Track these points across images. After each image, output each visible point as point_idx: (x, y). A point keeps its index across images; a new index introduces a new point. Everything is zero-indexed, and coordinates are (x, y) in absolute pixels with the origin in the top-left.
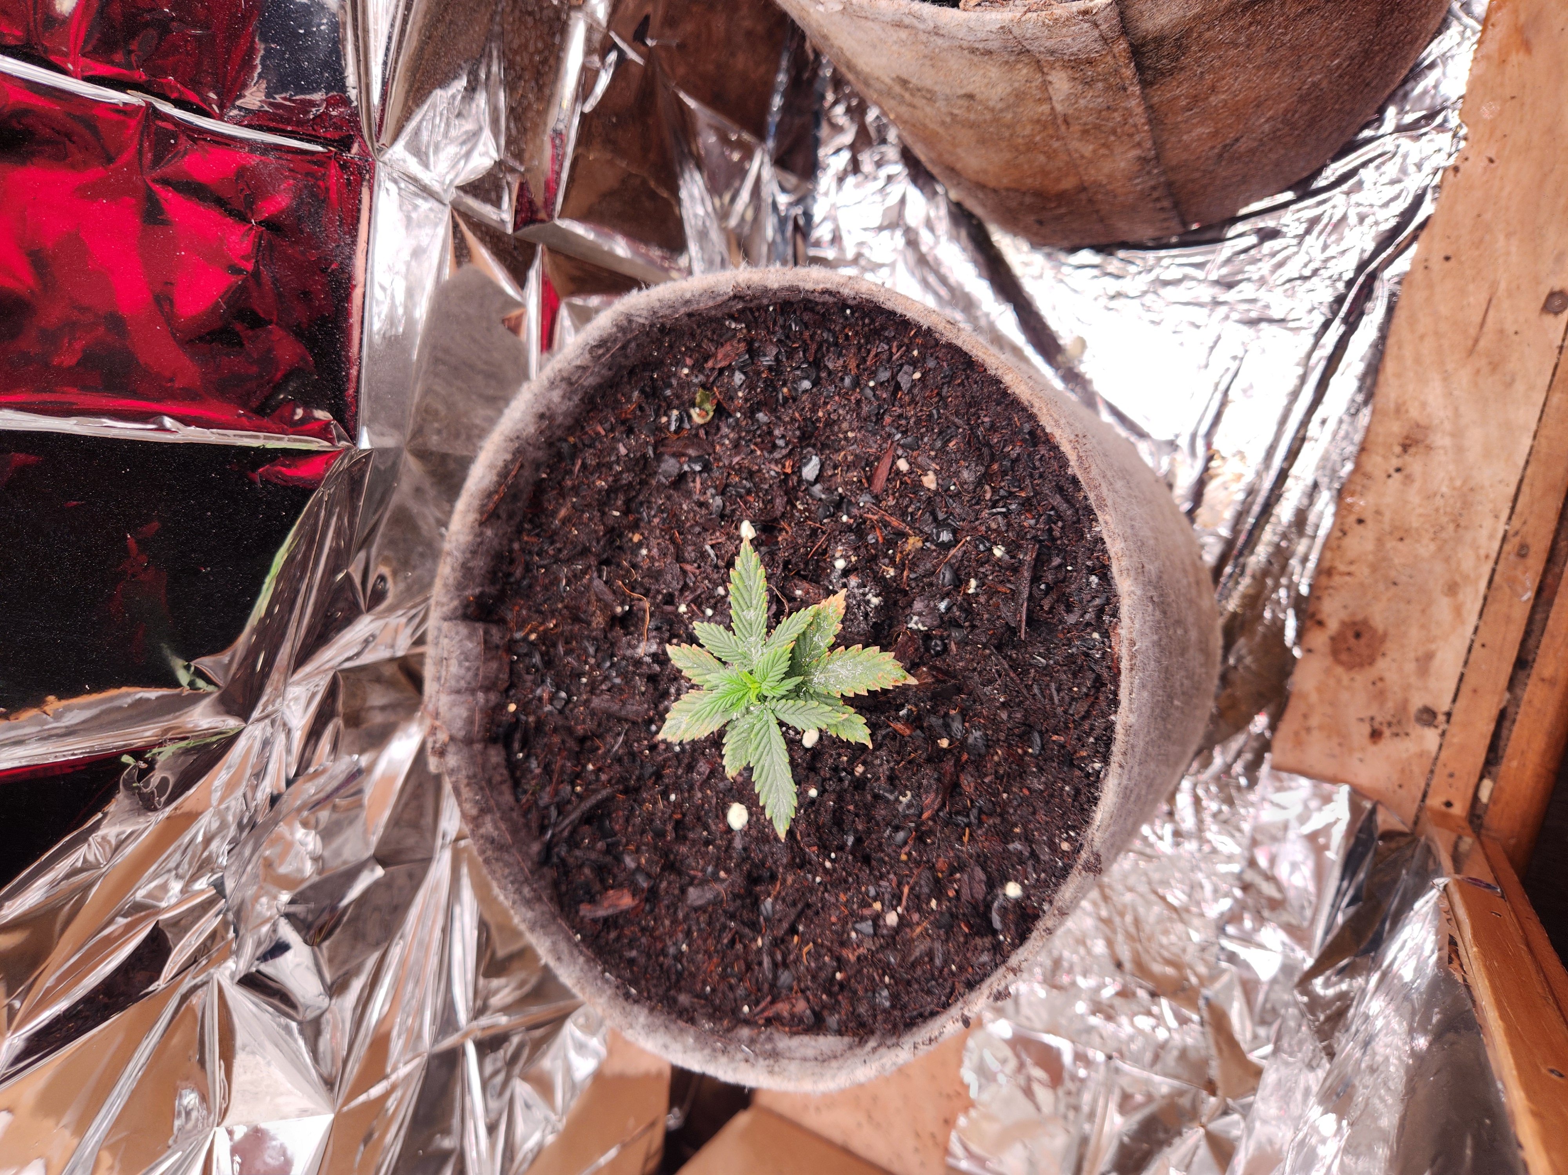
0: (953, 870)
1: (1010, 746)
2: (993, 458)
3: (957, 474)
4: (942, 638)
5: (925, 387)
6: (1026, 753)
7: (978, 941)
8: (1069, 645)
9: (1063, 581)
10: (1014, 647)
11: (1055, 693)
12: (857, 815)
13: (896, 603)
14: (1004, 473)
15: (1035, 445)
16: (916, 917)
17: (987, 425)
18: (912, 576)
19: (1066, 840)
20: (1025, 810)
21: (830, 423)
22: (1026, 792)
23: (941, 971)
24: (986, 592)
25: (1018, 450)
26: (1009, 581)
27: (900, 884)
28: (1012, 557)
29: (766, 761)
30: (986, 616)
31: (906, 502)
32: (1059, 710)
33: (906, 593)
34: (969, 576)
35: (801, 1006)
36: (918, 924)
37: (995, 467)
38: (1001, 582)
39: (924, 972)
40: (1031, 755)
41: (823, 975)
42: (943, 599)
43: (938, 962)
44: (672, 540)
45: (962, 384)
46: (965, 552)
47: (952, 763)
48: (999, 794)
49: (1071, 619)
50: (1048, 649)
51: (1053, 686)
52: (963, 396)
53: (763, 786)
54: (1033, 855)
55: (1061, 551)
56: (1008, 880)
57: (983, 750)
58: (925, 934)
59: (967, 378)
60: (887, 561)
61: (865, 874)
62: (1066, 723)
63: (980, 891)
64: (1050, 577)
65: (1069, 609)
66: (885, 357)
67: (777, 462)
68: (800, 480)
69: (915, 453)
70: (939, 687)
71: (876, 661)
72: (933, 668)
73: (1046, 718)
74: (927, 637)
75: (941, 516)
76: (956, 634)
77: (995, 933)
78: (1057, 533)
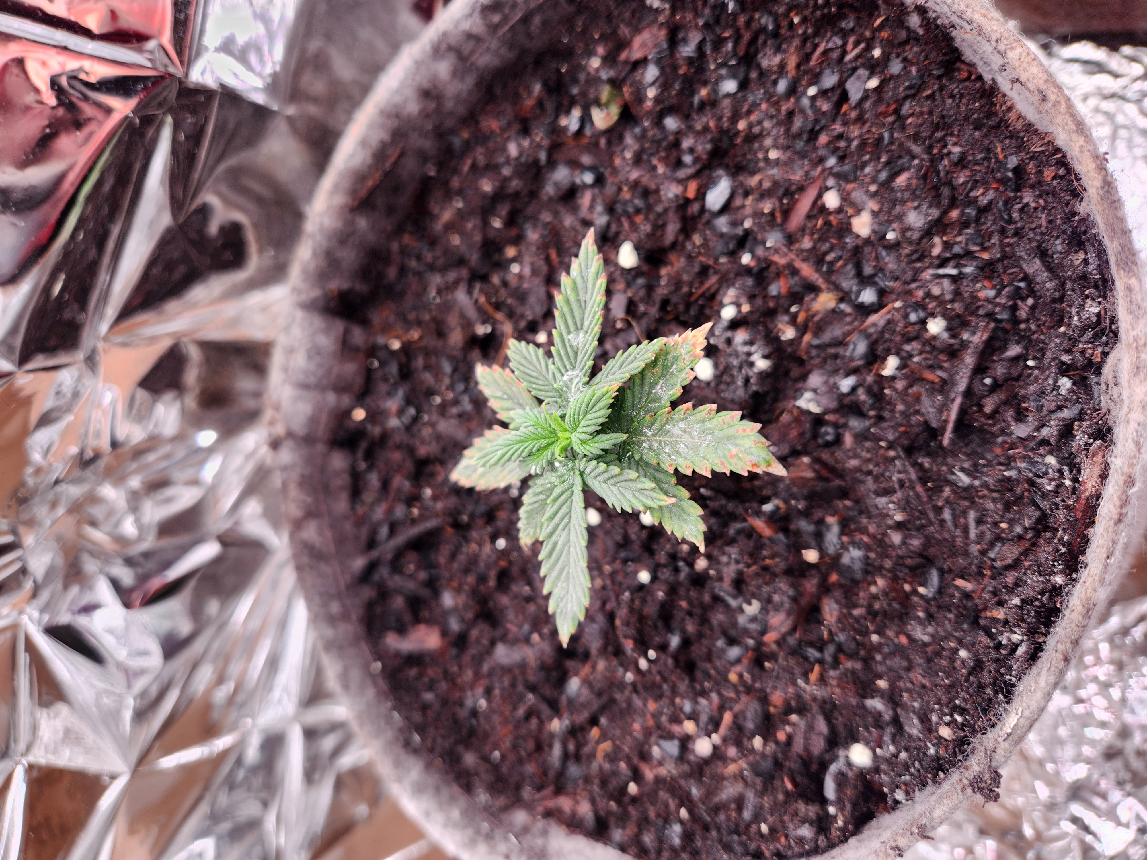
0: (788, 710)
1: (895, 579)
2: (953, 203)
3: (900, 218)
4: (836, 425)
5: (879, 101)
6: (915, 592)
7: (802, 807)
8: (1008, 466)
9: (1017, 379)
10: (929, 454)
11: (972, 525)
12: (690, 614)
13: (787, 373)
14: (965, 225)
15: (1018, 189)
16: (732, 751)
17: (955, 158)
18: (816, 342)
19: (948, 724)
20: (897, 662)
21: (751, 138)
22: (903, 640)
23: (748, 826)
24: (906, 377)
25: (991, 195)
26: (941, 368)
27: (722, 709)
28: (953, 336)
29: (560, 537)
30: (900, 407)
31: (826, 246)
32: (974, 549)
33: (801, 362)
34: (888, 352)
35: (585, 809)
36: (734, 761)
37: (955, 214)
38: (931, 367)
39: (728, 819)
40: (921, 596)
41: (614, 783)
42: (847, 375)
43: (747, 815)
44: (548, 260)
45: (931, 97)
46: (889, 322)
47: (815, 581)
48: (866, 633)
49: (1021, 431)
50: (975, 465)
51: (972, 515)
52: (931, 113)
53: (551, 569)
54: (897, 722)
55: (1025, 338)
56: (855, 739)
57: (859, 576)
58: (740, 776)
59: (941, 89)
60: (786, 318)
61: (683, 686)
62: (980, 567)
63: (818, 745)
64: (1000, 371)
65: (1020, 417)
66: (835, 55)
67: (680, 181)
68: (703, 209)
69: (849, 187)
70: (820, 486)
71: (731, 431)
72: (817, 460)
73: (953, 554)
74: (818, 420)
75: (868, 270)
76: (855, 424)
77: (824, 801)
78: (1023, 314)
